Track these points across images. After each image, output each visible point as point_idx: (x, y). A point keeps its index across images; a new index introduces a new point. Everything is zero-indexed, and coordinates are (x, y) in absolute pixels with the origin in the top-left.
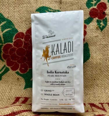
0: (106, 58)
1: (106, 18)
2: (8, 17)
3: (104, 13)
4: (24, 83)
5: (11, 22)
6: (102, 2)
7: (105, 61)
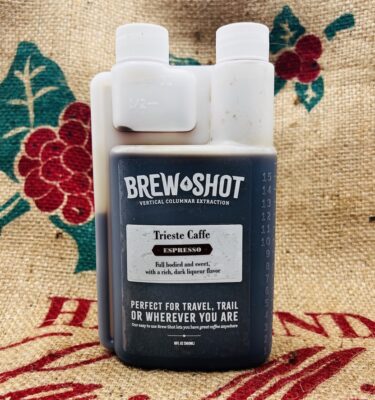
0: (323, 189)
1: (321, 79)
2: (51, 54)
3: (315, 64)
4: (76, 253)
5: (59, 68)
6: (309, 36)
7: (319, 198)
